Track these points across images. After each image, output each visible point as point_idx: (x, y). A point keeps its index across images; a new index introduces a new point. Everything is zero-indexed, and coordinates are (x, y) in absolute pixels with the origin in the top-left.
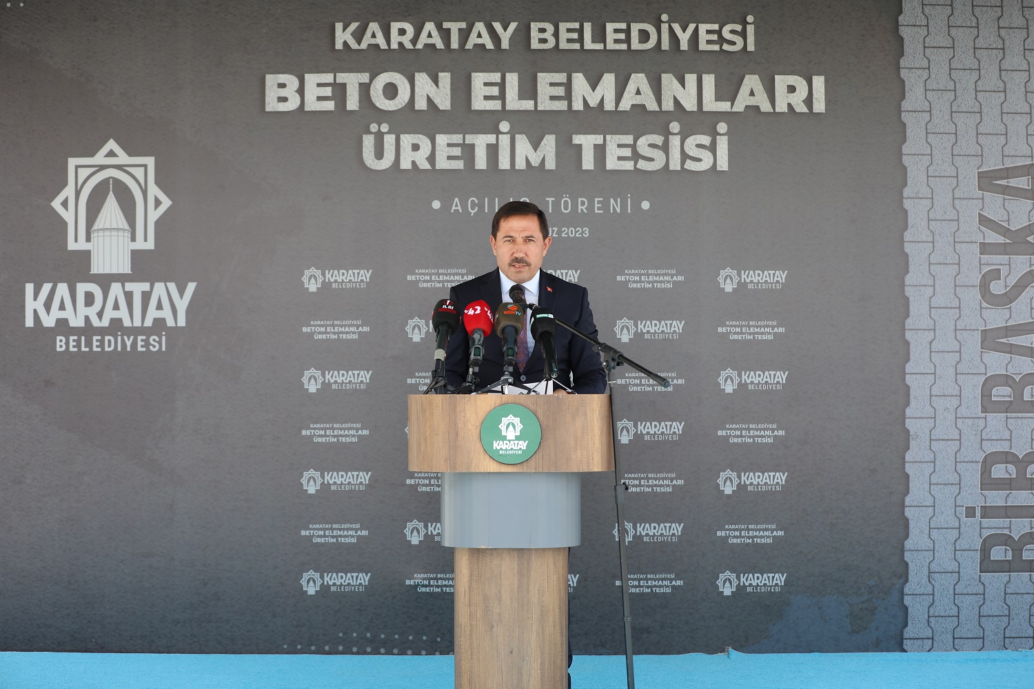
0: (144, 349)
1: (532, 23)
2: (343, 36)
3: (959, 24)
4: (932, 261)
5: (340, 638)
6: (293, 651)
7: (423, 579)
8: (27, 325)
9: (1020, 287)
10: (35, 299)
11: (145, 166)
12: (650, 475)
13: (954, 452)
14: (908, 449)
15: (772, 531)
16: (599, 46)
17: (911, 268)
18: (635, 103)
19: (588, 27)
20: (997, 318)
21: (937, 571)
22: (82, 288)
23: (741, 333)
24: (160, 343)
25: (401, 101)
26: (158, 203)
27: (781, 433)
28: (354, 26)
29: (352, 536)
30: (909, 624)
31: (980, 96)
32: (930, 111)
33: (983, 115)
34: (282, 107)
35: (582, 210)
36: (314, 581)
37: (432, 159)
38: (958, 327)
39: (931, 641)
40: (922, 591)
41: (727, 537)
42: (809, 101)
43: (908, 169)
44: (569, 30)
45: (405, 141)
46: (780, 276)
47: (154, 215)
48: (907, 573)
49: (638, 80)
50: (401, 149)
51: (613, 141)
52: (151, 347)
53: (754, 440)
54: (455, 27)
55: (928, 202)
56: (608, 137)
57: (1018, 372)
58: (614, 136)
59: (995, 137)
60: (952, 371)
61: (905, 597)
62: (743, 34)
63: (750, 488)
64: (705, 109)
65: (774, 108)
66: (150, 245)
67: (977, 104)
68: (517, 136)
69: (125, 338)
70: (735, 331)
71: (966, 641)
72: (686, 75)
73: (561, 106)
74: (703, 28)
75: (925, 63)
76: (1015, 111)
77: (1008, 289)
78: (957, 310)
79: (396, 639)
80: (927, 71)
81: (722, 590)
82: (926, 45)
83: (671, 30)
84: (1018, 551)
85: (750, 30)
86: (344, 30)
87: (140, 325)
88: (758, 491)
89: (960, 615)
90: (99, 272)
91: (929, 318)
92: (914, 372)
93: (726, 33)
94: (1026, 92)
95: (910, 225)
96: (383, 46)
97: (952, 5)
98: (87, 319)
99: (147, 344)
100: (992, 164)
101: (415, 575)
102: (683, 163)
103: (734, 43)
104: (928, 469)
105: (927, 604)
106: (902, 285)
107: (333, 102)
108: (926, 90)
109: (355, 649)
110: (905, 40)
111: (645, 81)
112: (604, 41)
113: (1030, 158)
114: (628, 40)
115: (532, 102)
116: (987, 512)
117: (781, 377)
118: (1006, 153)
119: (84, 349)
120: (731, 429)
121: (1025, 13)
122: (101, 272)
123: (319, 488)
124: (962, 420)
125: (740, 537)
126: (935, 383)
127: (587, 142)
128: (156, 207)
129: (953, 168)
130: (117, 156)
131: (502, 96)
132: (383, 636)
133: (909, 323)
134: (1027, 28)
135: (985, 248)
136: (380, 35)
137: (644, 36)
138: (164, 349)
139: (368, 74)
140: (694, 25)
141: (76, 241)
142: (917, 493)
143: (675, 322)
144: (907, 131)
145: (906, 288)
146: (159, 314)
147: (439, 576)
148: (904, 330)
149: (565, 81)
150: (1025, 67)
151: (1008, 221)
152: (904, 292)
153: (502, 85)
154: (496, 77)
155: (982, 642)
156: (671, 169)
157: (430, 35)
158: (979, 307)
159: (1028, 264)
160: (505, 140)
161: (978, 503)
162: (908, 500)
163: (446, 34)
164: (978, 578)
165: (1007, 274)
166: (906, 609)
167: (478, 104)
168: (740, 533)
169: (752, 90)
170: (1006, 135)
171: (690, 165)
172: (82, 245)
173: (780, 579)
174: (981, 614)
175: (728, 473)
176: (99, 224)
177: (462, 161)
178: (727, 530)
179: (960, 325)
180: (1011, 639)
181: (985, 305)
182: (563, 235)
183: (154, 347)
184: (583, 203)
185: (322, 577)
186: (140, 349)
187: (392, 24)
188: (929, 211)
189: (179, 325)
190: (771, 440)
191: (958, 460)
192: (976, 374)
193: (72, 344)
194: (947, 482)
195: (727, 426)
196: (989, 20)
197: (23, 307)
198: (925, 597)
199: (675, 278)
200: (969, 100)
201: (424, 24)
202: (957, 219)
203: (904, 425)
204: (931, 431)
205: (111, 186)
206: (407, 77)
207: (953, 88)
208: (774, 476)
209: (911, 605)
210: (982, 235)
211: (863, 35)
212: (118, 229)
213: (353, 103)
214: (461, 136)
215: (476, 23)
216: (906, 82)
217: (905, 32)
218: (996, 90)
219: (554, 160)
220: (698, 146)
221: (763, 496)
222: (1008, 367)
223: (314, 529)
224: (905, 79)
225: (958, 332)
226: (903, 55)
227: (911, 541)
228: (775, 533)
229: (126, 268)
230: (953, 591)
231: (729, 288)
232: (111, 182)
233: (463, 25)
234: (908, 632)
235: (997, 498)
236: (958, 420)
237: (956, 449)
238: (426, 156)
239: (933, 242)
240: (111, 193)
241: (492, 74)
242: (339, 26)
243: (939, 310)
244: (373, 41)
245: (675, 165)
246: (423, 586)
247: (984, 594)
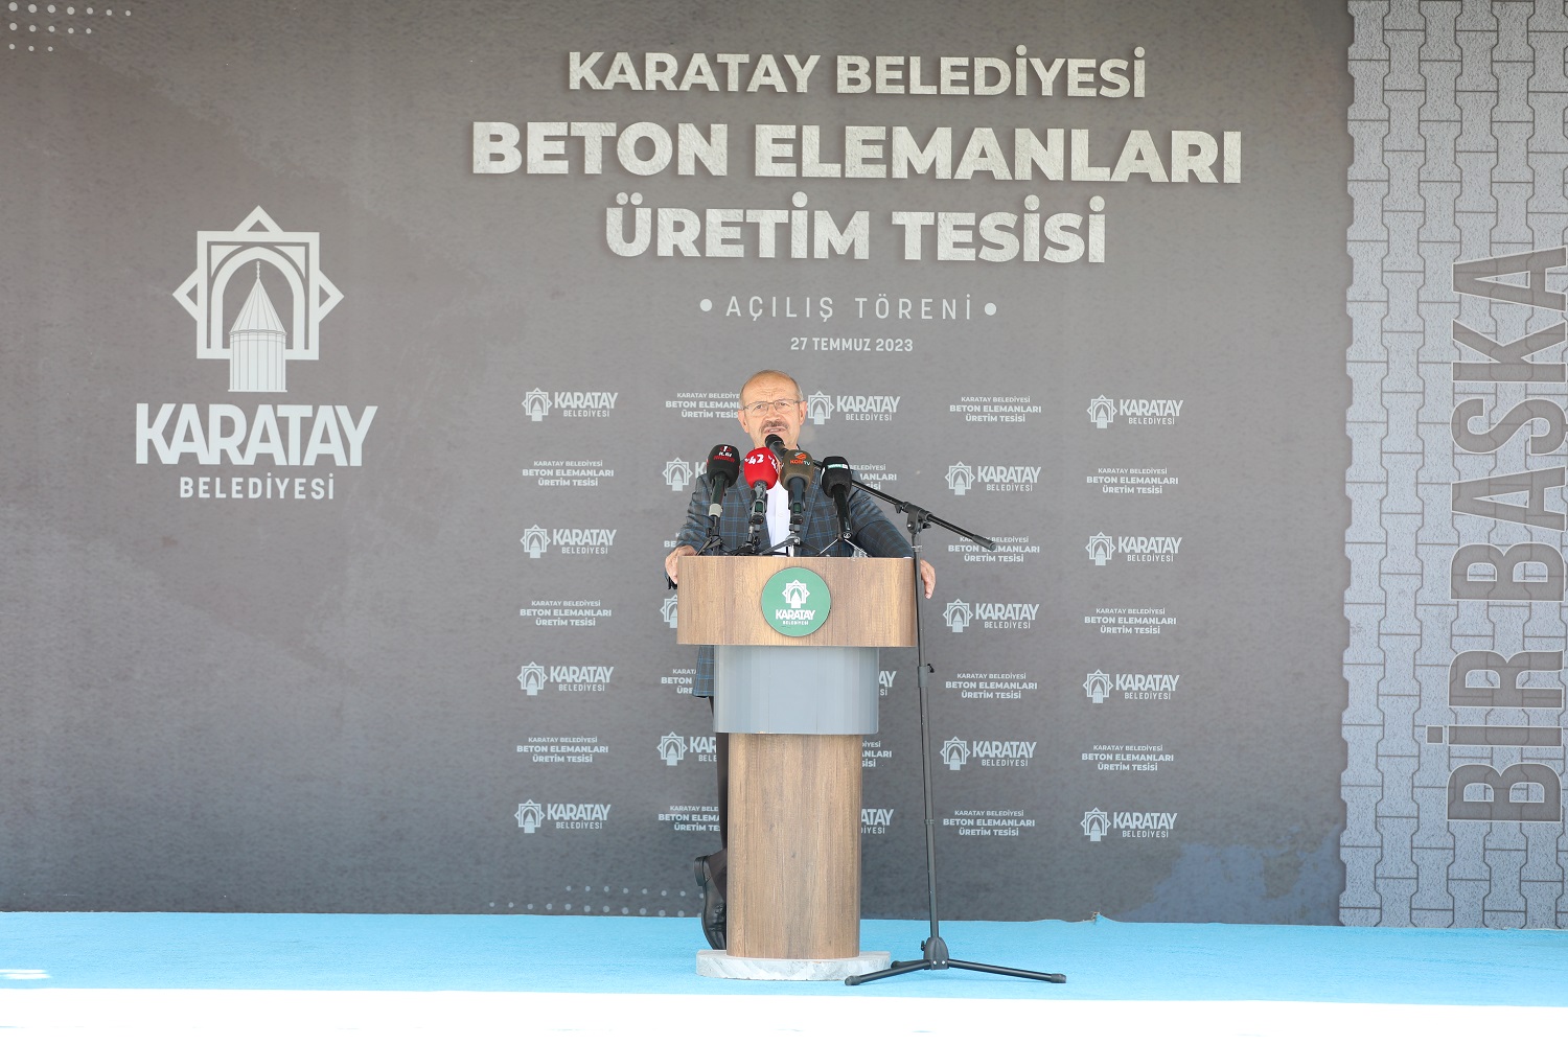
0: (303, 497)
1: (839, 57)
2: (580, 71)
3: (1434, 57)
4: (1385, 389)
5: (567, 892)
6: (502, 910)
7: (683, 813)
8: (138, 462)
9: (1510, 425)
10: (150, 426)
11: (306, 245)
12: (991, 676)
13: (1412, 652)
14: (1348, 645)
15: (1158, 754)
16: (931, 90)
17: (1356, 398)
18: (978, 168)
19: (915, 63)
20: (1476, 468)
21: (1387, 814)
22: (217, 411)
23: (1119, 484)
24: (326, 488)
25: (660, 163)
26: (324, 296)
27: (1171, 621)
28: (595, 57)
29: (587, 754)
30: (1348, 887)
31: (1461, 158)
32: (1389, 181)
33: (1464, 184)
34: (497, 168)
35: (903, 314)
36: (534, 815)
37: (700, 242)
38: (1421, 480)
39: (1378, 911)
40: (1366, 841)
41: (1095, 762)
42: (1218, 167)
43: (1355, 261)
44: (890, 67)
45: (665, 218)
46: (1174, 408)
47: (319, 313)
48: (1346, 817)
49: (984, 137)
50: (659, 229)
51: (947, 221)
52: (313, 494)
53: (1134, 630)
54: (733, 61)
55: (1382, 307)
56: (941, 215)
57: (1506, 543)
58: (949, 214)
59: (1480, 216)
60: (1410, 541)
61: (1343, 850)
62: (1130, 74)
63: (1127, 696)
64: (1074, 178)
65: (1169, 175)
66: (313, 354)
67: (1457, 170)
68: (816, 212)
69: (278, 480)
70: (1110, 481)
71: (1429, 914)
72: (1049, 131)
73: (878, 171)
74: (1074, 64)
75: (1384, 113)
76: (1511, 180)
77: (1493, 427)
78: (1420, 457)
79: (644, 895)
80: (1387, 124)
81: (1088, 834)
82: (1386, 87)
83: (1030, 68)
84: (1502, 790)
85: (1140, 67)
86: (582, 63)
87: (298, 464)
88: (1139, 700)
89: (1420, 878)
90: (241, 390)
91: (1379, 467)
92: (1357, 540)
93: (1106, 73)
94: (1528, 152)
95: (1355, 339)
96: (636, 85)
97: (1425, 31)
98: (224, 453)
99: (308, 489)
100: (1476, 254)
101: (672, 808)
102: (1042, 252)
103: (1115, 86)
104: (1377, 673)
105: (1373, 860)
106: (1343, 422)
107: (566, 162)
108: (1383, 151)
109: (587, 909)
110: (1356, 81)
111: (993, 138)
112: (937, 82)
113: (1531, 246)
114: (970, 82)
115: (838, 167)
116: (1459, 735)
117: (1172, 545)
118: (1496, 238)
119: (218, 495)
120: (1102, 615)
121: (1532, 39)
122: (244, 389)
123: (542, 688)
124: (1424, 607)
125: (1114, 761)
126: (1386, 556)
127: (912, 222)
128: (321, 302)
129: (1419, 259)
130: (267, 231)
131: (797, 158)
132: (626, 891)
133: (1351, 474)
134: (1534, 62)
135: (1461, 371)
136: (631, 70)
137: (993, 76)
138: (331, 497)
139: (614, 125)
140: (1062, 61)
141: (209, 346)
142: (1360, 706)
143: (1027, 469)
144: (1355, 208)
145: (1348, 425)
146: (325, 449)
147: (704, 809)
148: (1344, 482)
149: (883, 138)
150: (1529, 117)
151: (1496, 333)
152: (1344, 430)
153: (797, 143)
154: (790, 131)
155: (1451, 917)
156: (1026, 260)
157: (699, 72)
158: (1450, 453)
159: (1523, 393)
160: (800, 219)
161: (1447, 723)
162: (1346, 717)
163: (721, 71)
164: (1445, 826)
165: (1491, 407)
166: (1344, 866)
167: (765, 168)
168: (1114, 757)
169: (1140, 153)
170: (1497, 213)
171: (1053, 255)
172: (216, 352)
173: (1168, 821)
174: (1450, 877)
175: (1098, 674)
176: (241, 323)
177: (742, 247)
178: (1096, 752)
179: (1424, 476)
180: (1493, 913)
181: (1459, 449)
182: (878, 349)
183: (318, 493)
184: (905, 306)
185: (544, 810)
186: (297, 496)
187: (648, 55)
188: (1382, 320)
189: (351, 465)
190: (1156, 631)
191: (1418, 662)
192: (1444, 545)
193: (202, 487)
194: (1402, 693)
195: (1098, 611)
196: (1478, 51)
197: (133, 436)
198: (1370, 850)
199: (1029, 409)
200: (1445, 165)
201: (692, 56)
202: (1422, 330)
203: (1343, 613)
204: (1379, 622)
205: (258, 272)
206: (667, 130)
207: (1422, 148)
208: (1161, 680)
209: (1351, 861)
210: (1458, 352)
211: (1296, 74)
212: (268, 332)
213: (593, 164)
214: (741, 211)
215: (763, 56)
216: (1356, 140)
217: (1355, 69)
218: (1484, 149)
219: (867, 246)
220: (1064, 228)
221: (1144, 706)
222: (1491, 535)
223: (535, 744)
224: (1355, 136)
225: (1420, 486)
226: (1352, 102)
227: (1350, 773)
228: (1161, 758)
229: (280, 387)
230: (1409, 843)
231: (1102, 423)
232: (258, 267)
233: (745, 59)
234: (1347, 898)
235: (1472, 716)
236: (1418, 608)
237: (1415, 647)
238: (693, 238)
239: (1387, 362)
240: (258, 280)
241: (783, 126)
242: (575, 57)
243: (1393, 456)
244: (621, 79)
245: (1032, 254)
246: (682, 822)
247: (1454, 849)
